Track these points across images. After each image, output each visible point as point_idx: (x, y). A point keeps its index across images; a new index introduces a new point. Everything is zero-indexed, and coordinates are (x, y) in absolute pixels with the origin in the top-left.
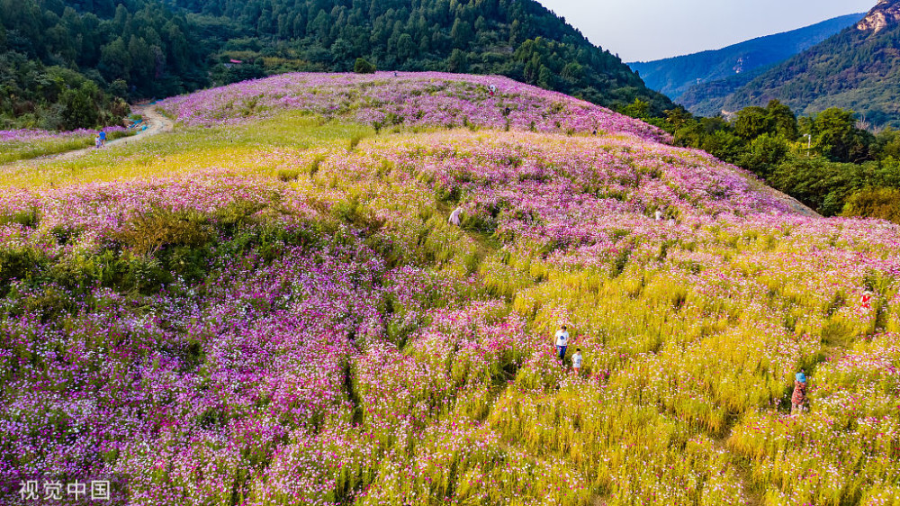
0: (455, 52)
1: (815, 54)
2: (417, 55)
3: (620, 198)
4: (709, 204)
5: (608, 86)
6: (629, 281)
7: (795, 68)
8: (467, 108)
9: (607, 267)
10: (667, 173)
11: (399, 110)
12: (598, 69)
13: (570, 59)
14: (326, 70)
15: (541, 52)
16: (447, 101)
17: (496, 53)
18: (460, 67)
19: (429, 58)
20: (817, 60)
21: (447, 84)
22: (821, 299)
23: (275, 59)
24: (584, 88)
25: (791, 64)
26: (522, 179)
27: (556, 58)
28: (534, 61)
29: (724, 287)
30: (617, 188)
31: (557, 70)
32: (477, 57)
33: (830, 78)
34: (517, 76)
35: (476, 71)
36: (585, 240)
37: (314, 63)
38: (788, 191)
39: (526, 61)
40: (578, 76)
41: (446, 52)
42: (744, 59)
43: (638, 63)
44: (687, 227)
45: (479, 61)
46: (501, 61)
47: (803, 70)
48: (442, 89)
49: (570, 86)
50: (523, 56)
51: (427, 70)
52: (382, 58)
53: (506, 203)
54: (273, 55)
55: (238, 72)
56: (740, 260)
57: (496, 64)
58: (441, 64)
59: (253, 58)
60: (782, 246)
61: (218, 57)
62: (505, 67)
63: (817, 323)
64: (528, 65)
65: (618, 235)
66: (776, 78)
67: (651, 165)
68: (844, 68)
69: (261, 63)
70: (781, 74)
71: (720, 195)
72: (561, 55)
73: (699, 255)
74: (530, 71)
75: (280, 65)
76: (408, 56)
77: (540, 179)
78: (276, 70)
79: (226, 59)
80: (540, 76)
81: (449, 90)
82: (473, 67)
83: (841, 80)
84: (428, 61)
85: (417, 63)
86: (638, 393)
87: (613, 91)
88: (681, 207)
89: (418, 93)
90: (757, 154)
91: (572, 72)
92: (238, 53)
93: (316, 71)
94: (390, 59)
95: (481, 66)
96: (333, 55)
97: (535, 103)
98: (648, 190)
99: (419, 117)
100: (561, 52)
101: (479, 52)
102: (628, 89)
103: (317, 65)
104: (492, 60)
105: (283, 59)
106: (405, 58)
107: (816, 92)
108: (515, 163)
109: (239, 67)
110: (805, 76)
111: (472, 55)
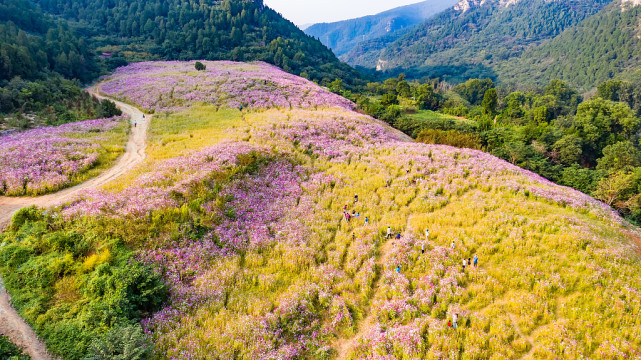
1: (431, 24)
2: (214, 49)
3: (343, 139)
4: (372, 140)
5: (318, 63)
6: (352, 165)
7: (420, 33)
9: (347, 163)
10: (358, 128)
15: (282, 46)
17: (255, 46)
18: (239, 58)
19: (220, 51)
20: (432, 28)
22: (398, 167)
23: (130, 53)
24: (307, 68)
25: (418, 31)
27: (290, 50)
28: (278, 52)
29: (376, 166)
30: (342, 135)
31: (292, 57)
33: (439, 41)
35: (248, 59)
36: (338, 155)
37: (153, 54)
38: (401, 130)
39: (274, 52)
40: (303, 60)
41: (230, 48)
42: (391, 22)
44: (366, 149)
45: (248, 52)
46: (260, 52)
47: (424, 35)
49: (299, 66)
50: (272, 49)
52: (194, 51)
53: (312, 144)
54: (128, 49)
55: (111, 62)
56: (380, 158)
57: (258, 54)
58: (229, 55)
59: (117, 52)
60: (392, 153)
61: (94, 52)
62: (263, 55)
63: (396, 172)
64: (276, 55)
65: (347, 153)
66: (409, 40)
67: (351, 124)
68: (447, 35)
69: (122, 55)
70: (412, 37)
71: (375, 135)
72: (292, 47)
73: (369, 158)
74: (277, 58)
75: (134, 56)
77: (318, 134)
78: (133, 60)
79: (100, 53)
80: (284, 61)
82: (246, 56)
83: (445, 43)
84: (220, 53)
85: (216, 55)
86: (360, 186)
87: (321, 67)
88: (363, 141)
90: (390, 113)
91: (300, 58)
92: (105, 49)
93: (155, 60)
94: (199, 52)
96: (164, 50)
98: (352, 135)
100: (292, 45)
101: (248, 47)
102: (328, 65)
103: (156, 56)
104: (255, 51)
105: (134, 52)
106: (208, 52)
107: (432, 50)
109: (110, 58)
110: (425, 39)
111: (243, 48)
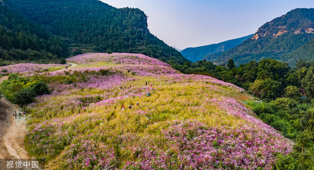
0: (130, 48)
1: (240, 46)
2: (121, 48)
7: (234, 50)
8: (132, 61)
11: (120, 61)
12: (167, 52)
13: (159, 50)
14: (98, 52)
15: (151, 48)
16: (129, 59)
17: (140, 48)
19: (123, 49)
20: (240, 48)
21: (128, 56)
23: (84, 49)
24: (162, 56)
25: (233, 49)
26: (139, 70)
27: (155, 49)
28: (150, 50)
31: (156, 53)
32: (136, 49)
33: (242, 53)
34: (145, 54)
35: (136, 53)
39: (148, 50)
40: (161, 54)
41: (128, 48)
42: (225, 47)
43: (192, 48)
45: (136, 50)
46: (142, 50)
47: (236, 51)
48: (128, 57)
49: (158, 56)
50: (147, 49)
51: (123, 52)
52: (112, 49)
53: (137, 72)
54: (84, 48)
55: (76, 53)
59: (79, 49)
61: (69, 49)
62: (143, 52)
64: (148, 51)
66: (229, 53)
68: (246, 50)
69: (81, 50)
70: (230, 52)
74: (148, 52)
75: (86, 51)
76: (119, 49)
78: (85, 52)
79: (72, 49)
80: (151, 54)
81: (129, 57)
82: (135, 51)
83: (245, 54)
84: (123, 50)
87: (170, 57)
89: (123, 58)
92: (74, 48)
93: (95, 52)
94: (114, 50)
95: (137, 51)
96: (99, 48)
97: (146, 60)
99: (124, 62)
100: (157, 48)
101: (136, 48)
103: (95, 51)
104: (139, 50)
105: (86, 49)
107: (238, 57)
108: (139, 68)
109: (75, 51)
111: (134, 48)
